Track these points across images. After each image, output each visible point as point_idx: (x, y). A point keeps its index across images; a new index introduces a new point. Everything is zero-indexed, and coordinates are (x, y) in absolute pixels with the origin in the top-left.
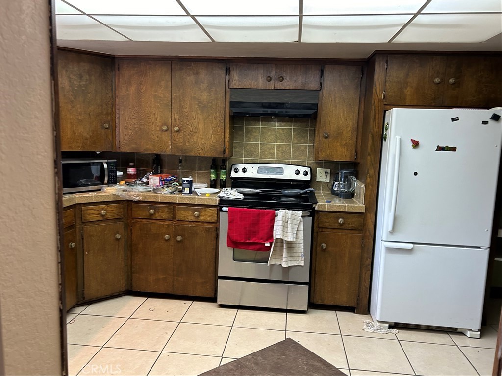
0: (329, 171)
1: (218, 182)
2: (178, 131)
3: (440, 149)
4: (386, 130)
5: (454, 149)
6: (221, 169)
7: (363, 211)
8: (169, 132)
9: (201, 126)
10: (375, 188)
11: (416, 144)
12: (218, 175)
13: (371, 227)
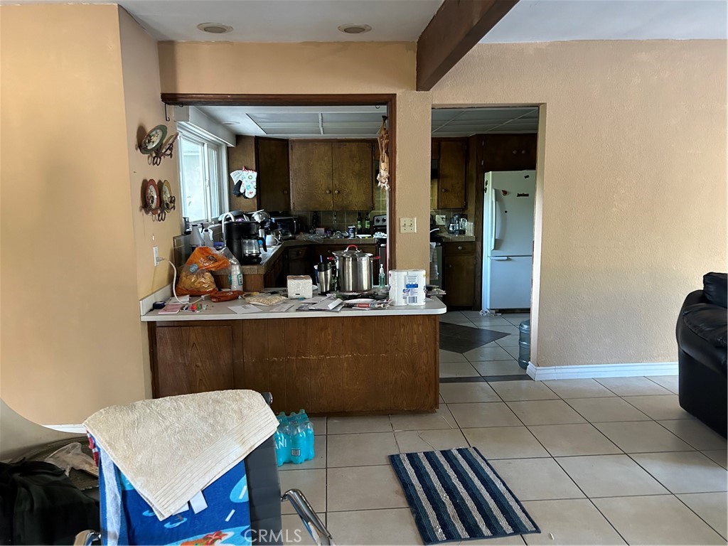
0: (444, 216)
1: (356, 230)
2: (339, 192)
3: (519, 195)
4: (486, 184)
5: (527, 195)
6: (366, 220)
7: (474, 240)
8: (331, 194)
9: (355, 188)
10: (481, 224)
11: (505, 193)
12: (363, 225)
13: (480, 250)
